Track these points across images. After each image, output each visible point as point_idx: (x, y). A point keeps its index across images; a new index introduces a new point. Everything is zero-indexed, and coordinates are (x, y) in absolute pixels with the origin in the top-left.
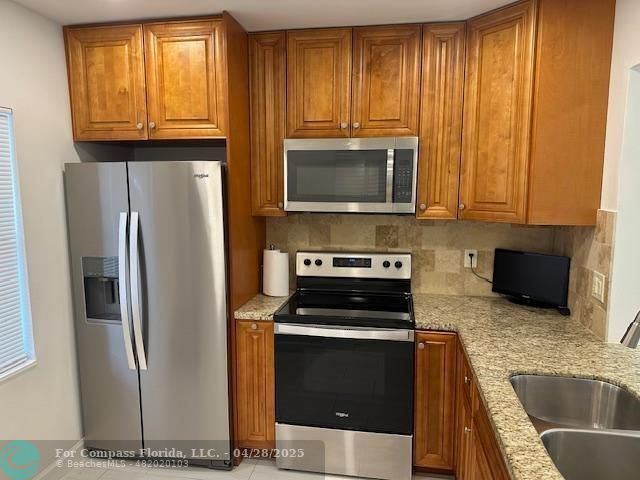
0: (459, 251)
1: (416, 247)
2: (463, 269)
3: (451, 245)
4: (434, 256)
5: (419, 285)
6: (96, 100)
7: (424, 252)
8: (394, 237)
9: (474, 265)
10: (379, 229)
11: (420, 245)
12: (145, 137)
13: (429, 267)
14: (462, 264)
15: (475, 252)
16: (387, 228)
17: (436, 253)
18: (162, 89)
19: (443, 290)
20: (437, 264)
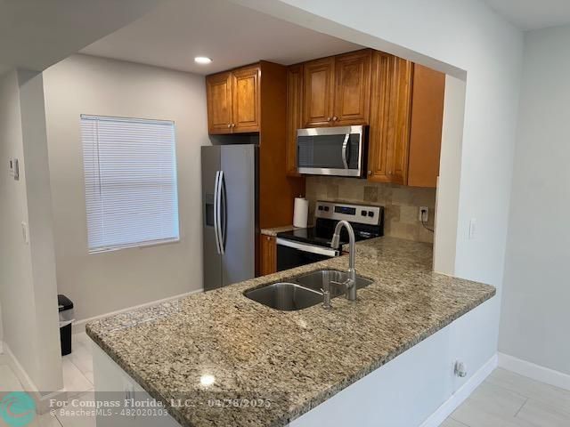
0: (416, 208)
1: (388, 203)
2: (418, 222)
3: (411, 203)
4: (399, 211)
5: (389, 231)
6: (215, 113)
7: (393, 206)
8: (375, 195)
9: (426, 220)
10: (366, 189)
11: (391, 201)
12: (232, 132)
13: (395, 218)
14: (418, 218)
15: (426, 209)
16: (371, 188)
17: (401, 208)
18: (238, 106)
19: (404, 236)
20: (401, 217)
